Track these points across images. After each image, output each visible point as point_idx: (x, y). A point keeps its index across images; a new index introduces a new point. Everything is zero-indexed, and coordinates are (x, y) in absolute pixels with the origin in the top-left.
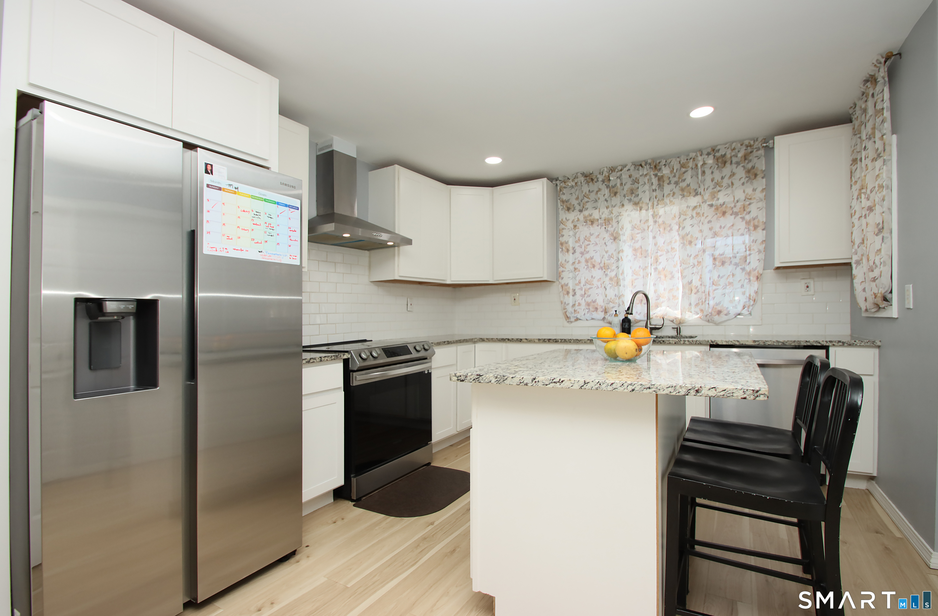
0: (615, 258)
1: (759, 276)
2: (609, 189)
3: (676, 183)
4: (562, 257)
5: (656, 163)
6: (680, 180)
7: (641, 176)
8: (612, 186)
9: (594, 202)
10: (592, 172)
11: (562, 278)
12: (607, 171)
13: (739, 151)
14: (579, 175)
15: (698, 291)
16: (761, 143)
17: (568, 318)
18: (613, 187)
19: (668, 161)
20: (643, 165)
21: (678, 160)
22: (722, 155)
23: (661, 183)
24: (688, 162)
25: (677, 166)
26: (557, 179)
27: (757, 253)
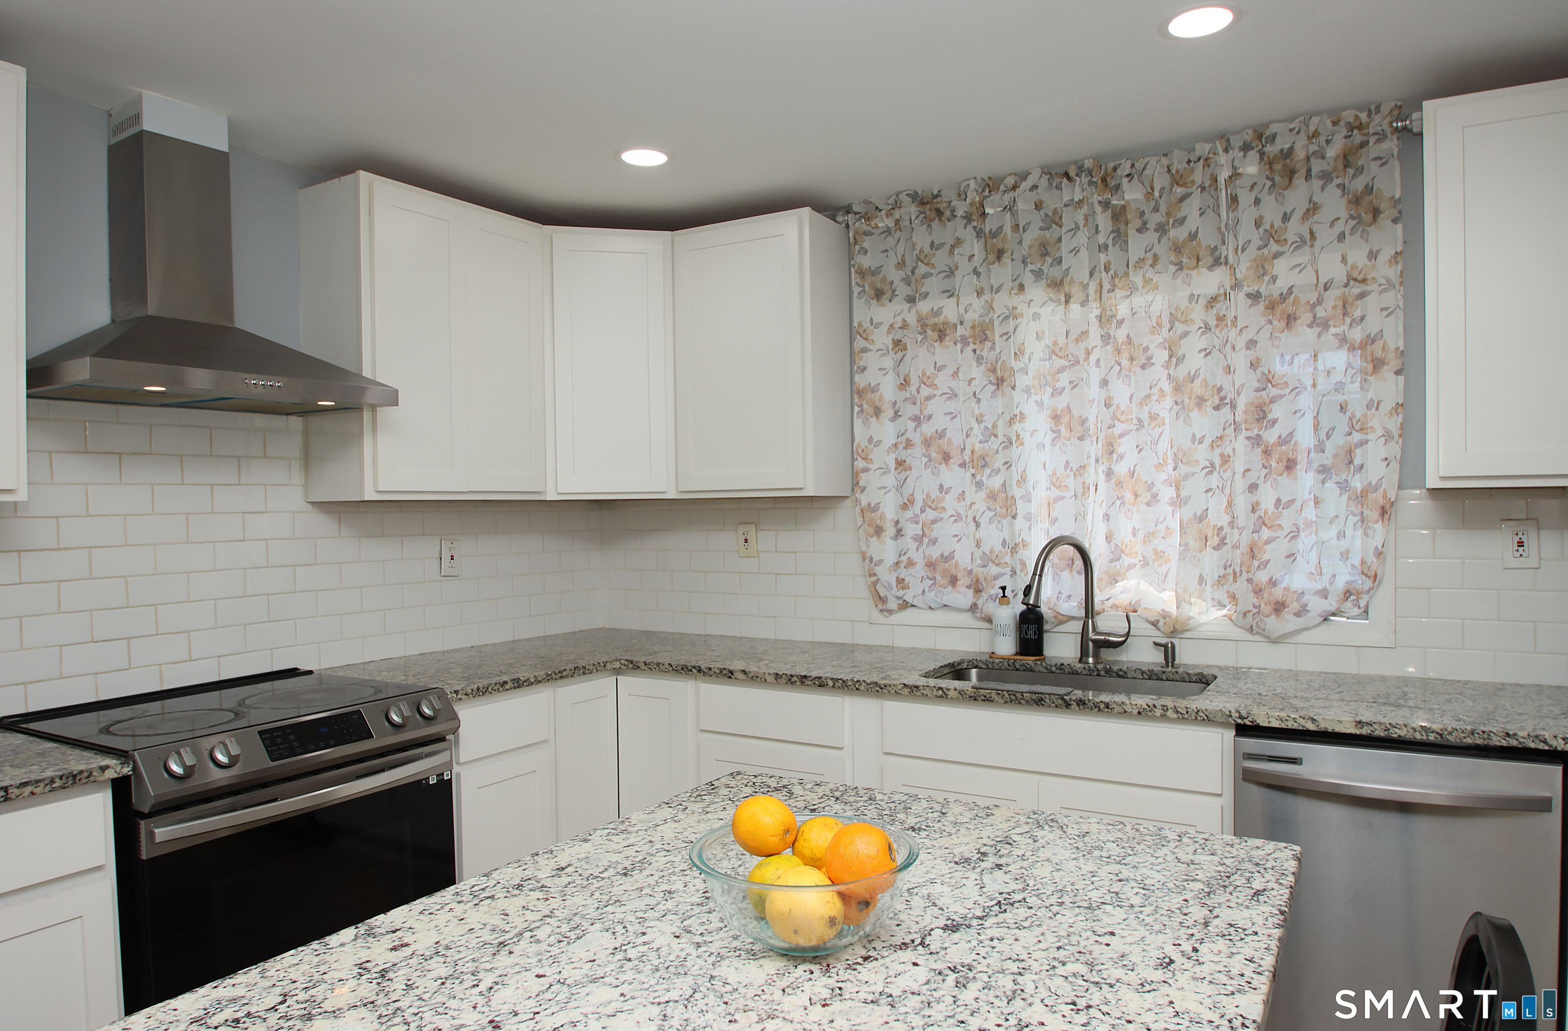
0: (1001, 438)
1: (1388, 506)
2: (982, 241)
3: (1162, 229)
4: (863, 431)
5: (1105, 171)
6: (1171, 221)
7: (1066, 206)
8: (990, 231)
9: (947, 276)
10: (939, 191)
11: (863, 489)
12: (976, 190)
13: (1328, 142)
14: (905, 198)
15: (1222, 542)
16: (1388, 120)
17: (883, 600)
18: (994, 235)
19: (1139, 165)
20: (1072, 174)
21: (1165, 161)
22: (1282, 151)
23: (1122, 228)
24: (1193, 170)
25: (1161, 181)
26: (848, 210)
27: (1383, 439)
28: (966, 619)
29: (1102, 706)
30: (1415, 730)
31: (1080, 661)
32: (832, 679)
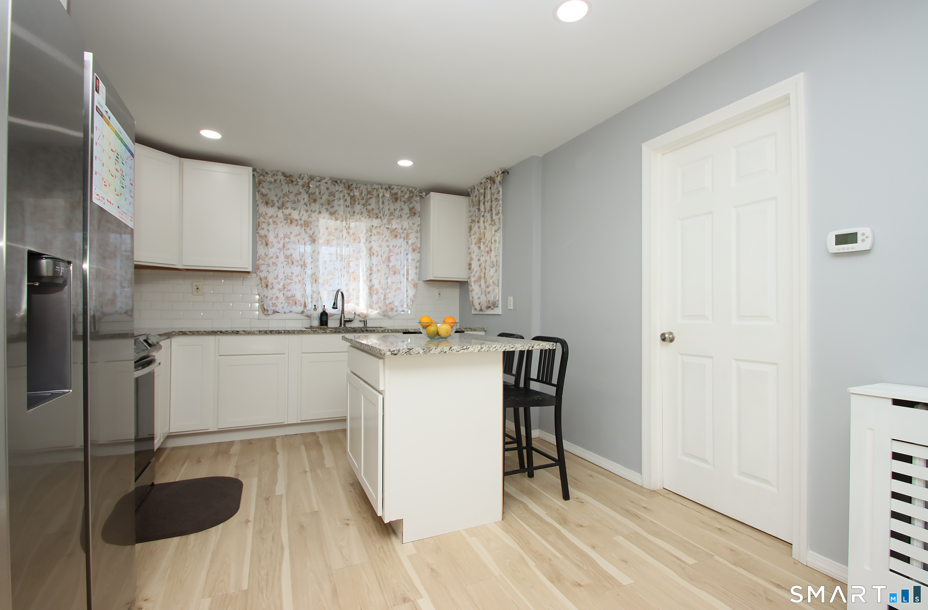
1: (415, 285)
2: (308, 195)
3: (364, 205)
4: (261, 250)
5: (349, 185)
6: (367, 204)
7: (336, 191)
8: (311, 192)
9: (293, 203)
10: (293, 174)
11: (262, 271)
12: (307, 178)
13: (405, 194)
14: (280, 173)
16: (418, 192)
17: (266, 311)
18: (313, 194)
19: (359, 186)
20: (339, 182)
21: (366, 187)
22: (395, 193)
23: (353, 201)
24: (373, 191)
25: (365, 192)
26: (254, 170)
28: (301, 317)
29: (372, 331)
32: (283, 331)
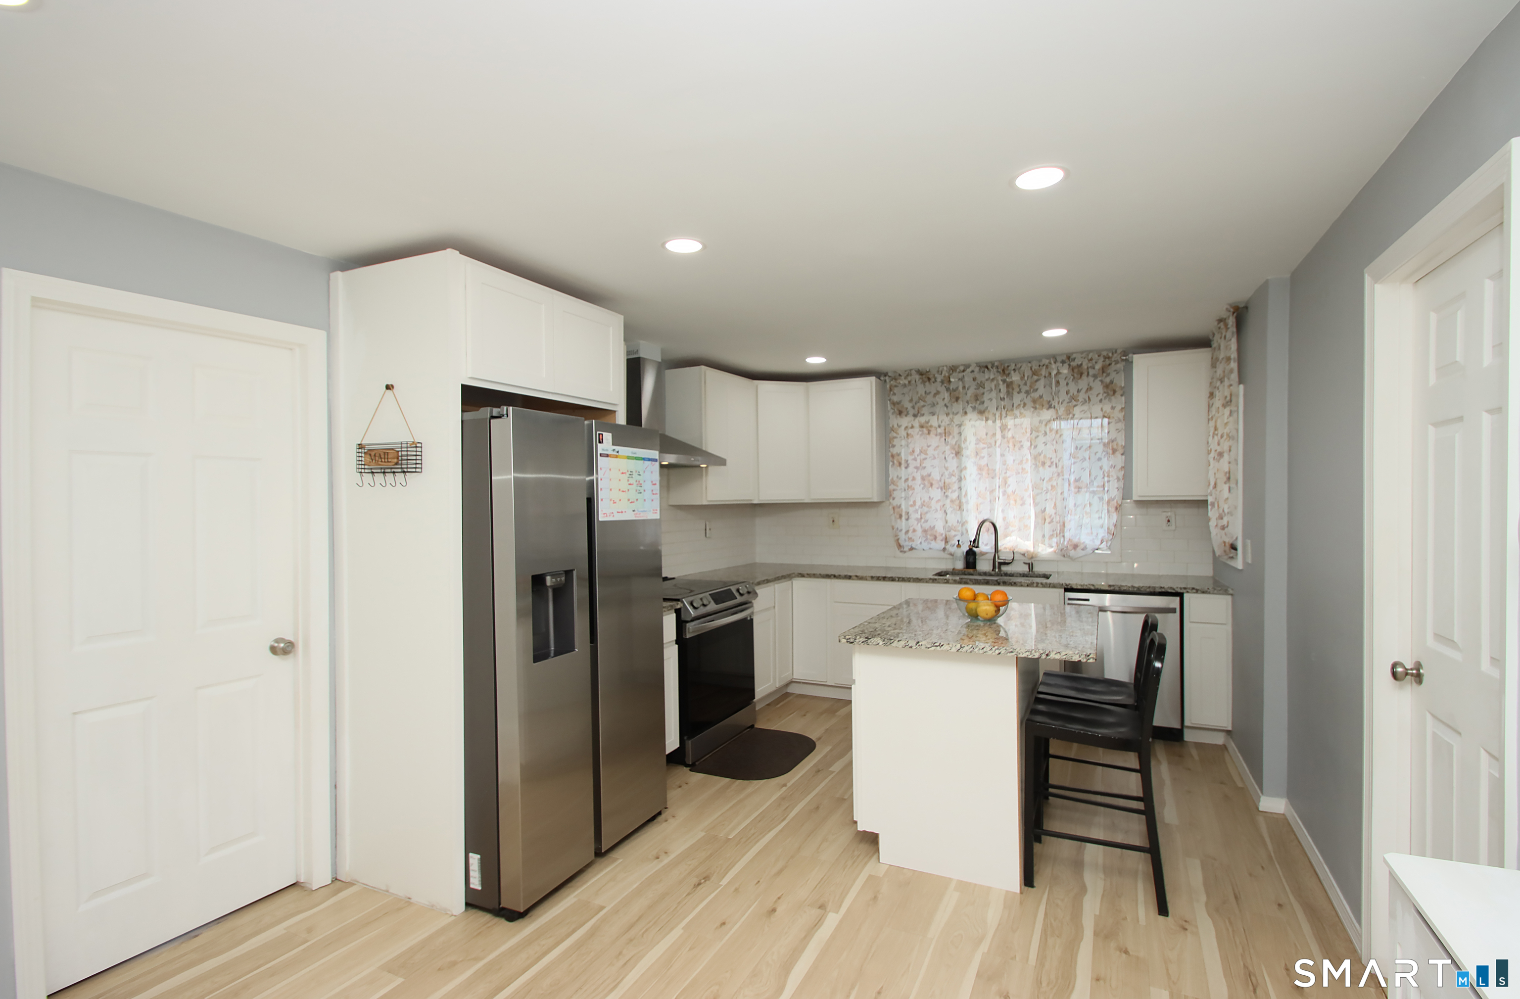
0: (957, 477)
1: (1118, 506)
2: (949, 393)
3: (1027, 392)
4: (893, 473)
5: (1004, 367)
6: (1032, 390)
7: (987, 380)
8: (953, 389)
9: (932, 407)
10: (929, 370)
11: (894, 499)
12: (946, 371)
13: (1096, 363)
14: (913, 372)
15: (1052, 521)
16: (1119, 356)
17: (900, 546)
18: (955, 390)
19: (1018, 366)
20: (989, 367)
21: (1030, 365)
22: (1078, 365)
23: (1011, 390)
24: (1041, 370)
25: (1028, 373)
26: (886, 375)
27: (1116, 481)
28: (941, 554)
30: (1129, 587)
31: (993, 570)
